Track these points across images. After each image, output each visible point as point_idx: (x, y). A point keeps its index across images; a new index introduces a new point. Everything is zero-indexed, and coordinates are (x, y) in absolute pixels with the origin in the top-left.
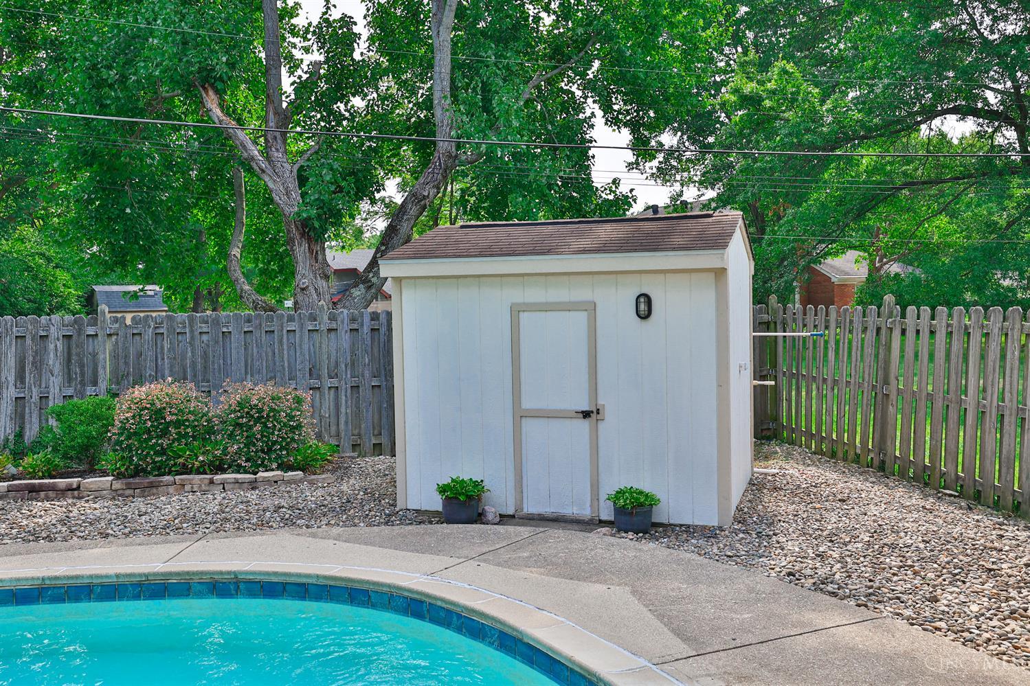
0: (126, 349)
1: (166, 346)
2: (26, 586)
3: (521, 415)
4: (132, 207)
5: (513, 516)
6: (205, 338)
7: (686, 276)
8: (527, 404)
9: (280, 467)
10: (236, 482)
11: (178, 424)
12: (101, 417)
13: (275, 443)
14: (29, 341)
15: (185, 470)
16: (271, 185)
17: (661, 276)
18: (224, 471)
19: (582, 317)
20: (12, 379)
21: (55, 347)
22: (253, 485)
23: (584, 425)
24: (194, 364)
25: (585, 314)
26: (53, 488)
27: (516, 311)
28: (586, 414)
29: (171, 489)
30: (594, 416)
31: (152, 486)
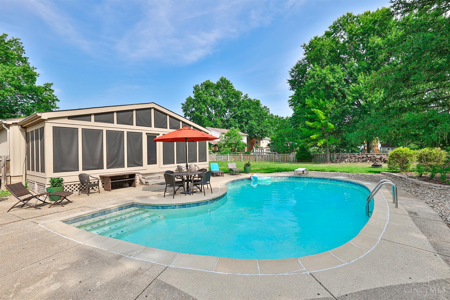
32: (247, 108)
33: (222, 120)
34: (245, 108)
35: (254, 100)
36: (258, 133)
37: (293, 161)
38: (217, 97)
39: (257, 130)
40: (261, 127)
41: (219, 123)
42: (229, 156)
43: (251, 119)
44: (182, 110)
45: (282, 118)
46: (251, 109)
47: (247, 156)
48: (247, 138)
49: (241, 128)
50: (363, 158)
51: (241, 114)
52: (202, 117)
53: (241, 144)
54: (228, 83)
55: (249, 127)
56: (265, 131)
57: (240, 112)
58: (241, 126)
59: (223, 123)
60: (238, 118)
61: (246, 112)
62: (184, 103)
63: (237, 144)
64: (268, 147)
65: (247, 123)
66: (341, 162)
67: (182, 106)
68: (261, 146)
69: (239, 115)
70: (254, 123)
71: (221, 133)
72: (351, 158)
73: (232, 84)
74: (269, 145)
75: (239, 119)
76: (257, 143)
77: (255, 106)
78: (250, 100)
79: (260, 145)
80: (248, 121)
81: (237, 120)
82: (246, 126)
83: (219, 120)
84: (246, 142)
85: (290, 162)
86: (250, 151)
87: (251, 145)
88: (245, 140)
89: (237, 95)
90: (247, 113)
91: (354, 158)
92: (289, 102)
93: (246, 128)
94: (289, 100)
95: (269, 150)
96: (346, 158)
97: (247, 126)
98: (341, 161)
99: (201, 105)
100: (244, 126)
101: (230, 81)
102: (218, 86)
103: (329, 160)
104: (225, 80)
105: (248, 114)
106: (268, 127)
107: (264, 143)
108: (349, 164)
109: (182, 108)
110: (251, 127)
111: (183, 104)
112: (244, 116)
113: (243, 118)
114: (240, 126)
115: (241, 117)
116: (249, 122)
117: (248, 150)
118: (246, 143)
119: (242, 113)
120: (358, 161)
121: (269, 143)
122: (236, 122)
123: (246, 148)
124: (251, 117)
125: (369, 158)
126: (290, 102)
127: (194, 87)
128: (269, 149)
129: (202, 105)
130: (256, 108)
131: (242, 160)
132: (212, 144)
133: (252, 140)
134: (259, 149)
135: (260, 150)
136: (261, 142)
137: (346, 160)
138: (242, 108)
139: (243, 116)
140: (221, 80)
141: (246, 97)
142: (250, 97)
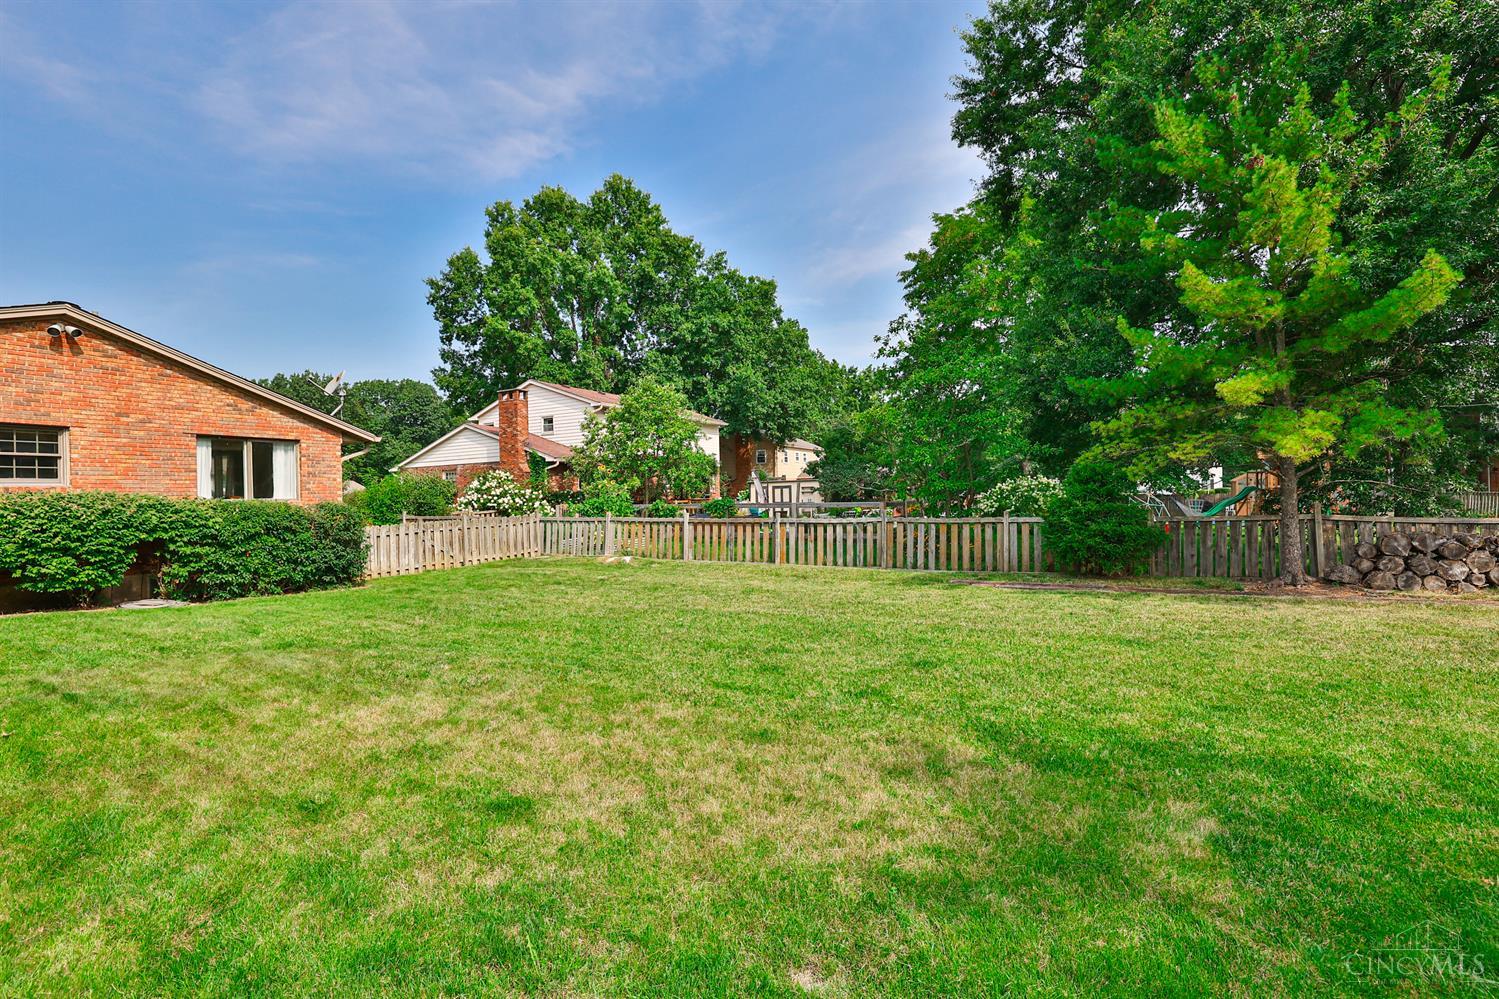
32: (724, 310)
33: (613, 362)
34: (711, 311)
35: (751, 279)
36: (767, 417)
37: (1015, 562)
38: (592, 259)
39: (763, 405)
40: (778, 395)
41: (597, 370)
42: (611, 527)
43: (737, 359)
44: (432, 309)
45: (852, 371)
46: (739, 312)
47: (715, 528)
48: (722, 439)
49: (695, 394)
51: (693, 334)
52: (520, 339)
53: (691, 460)
54: (643, 203)
55: (729, 392)
56: (797, 410)
57: (689, 325)
58: (694, 387)
59: (620, 373)
60: (682, 350)
61: (715, 326)
62: (438, 278)
63: (672, 460)
64: (807, 476)
65: (719, 376)
66: (1408, 585)
67: (428, 291)
68: (779, 474)
69: (689, 338)
70: (750, 372)
71: (596, 407)
73: (658, 209)
74: (812, 469)
75: (686, 358)
76: (761, 459)
77: (756, 304)
78: (734, 279)
79: (774, 469)
80: (724, 365)
81: (675, 360)
82: (715, 387)
83: (597, 356)
84: (717, 452)
85: (995, 569)
86: (735, 496)
87: (738, 470)
88: (710, 445)
89: (678, 253)
90: (721, 333)
92: (904, 280)
93: (715, 394)
94: (903, 273)
95: (813, 490)
96: (1457, 556)
97: (722, 388)
99: (513, 287)
100: (709, 389)
101: (648, 197)
102: (598, 215)
103: (1298, 567)
104: (628, 188)
105: (724, 336)
106: (808, 394)
107: (794, 462)
109: (432, 302)
110: (741, 392)
111: (432, 283)
112: (711, 343)
113: (704, 352)
114: (689, 386)
115: (696, 348)
116: (730, 369)
117: (725, 489)
118: (718, 458)
119: (698, 332)
121: (812, 458)
122: (674, 369)
123: (716, 480)
124: (740, 351)
126: (911, 279)
127: (489, 214)
128: (816, 485)
129: (518, 285)
130: (759, 314)
131: (688, 553)
132: (548, 459)
133: (742, 450)
134: (774, 488)
135: (778, 491)
136: (780, 455)
137: (1458, 570)
138: (701, 309)
139: (705, 341)
140: (613, 188)
141: (719, 263)
142: (731, 264)
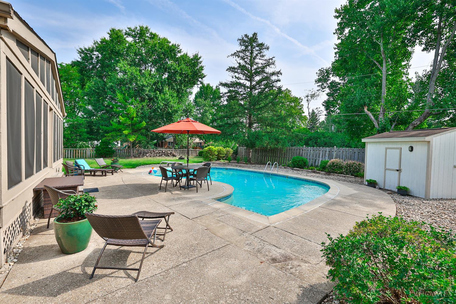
0: (338, 154)
1: (344, 153)
2: (295, 177)
3: (386, 170)
4: (354, 129)
5: (382, 189)
6: (351, 153)
7: (421, 143)
8: (387, 167)
9: (351, 175)
10: (342, 176)
11: (336, 165)
12: (326, 163)
13: (351, 171)
14: (324, 151)
15: (336, 173)
16: (375, 124)
17: (416, 142)
18: (342, 174)
19: (398, 151)
20: (321, 157)
21: (327, 152)
22: (345, 177)
23: (397, 172)
24: (348, 157)
25: (399, 150)
26: (316, 172)
27: (386, 149)
28: (398, 170)
29: (332, 175)
30: (399, 171)
31: (329, 174)
37: (89, 156)
50: (160, 153)
72: (151, 153)
85: (86, 157)
91: (153, 153)
98: (143, 156)
108: (149, 158)
120: (156, 156)
125: (164, 153)
